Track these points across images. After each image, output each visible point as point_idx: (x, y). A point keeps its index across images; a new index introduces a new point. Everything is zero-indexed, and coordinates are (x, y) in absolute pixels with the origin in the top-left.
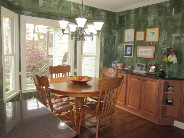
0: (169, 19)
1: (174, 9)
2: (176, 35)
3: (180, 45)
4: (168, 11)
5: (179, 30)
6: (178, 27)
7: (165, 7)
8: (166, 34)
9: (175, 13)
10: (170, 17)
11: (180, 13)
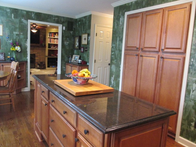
0: (10, 20)
1: (13, 14)
2: (16, 33)
3: (20, 40)
4: (8, 15)
5: (18, 29)
6: (17, 28)
7: (5, 11)
8: (9, 31)
9: (14, 17)
10: (10, 19)
11: (17, 18)
